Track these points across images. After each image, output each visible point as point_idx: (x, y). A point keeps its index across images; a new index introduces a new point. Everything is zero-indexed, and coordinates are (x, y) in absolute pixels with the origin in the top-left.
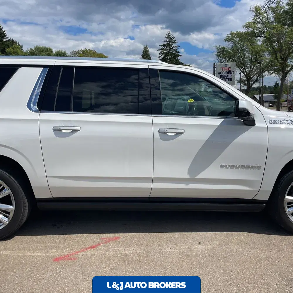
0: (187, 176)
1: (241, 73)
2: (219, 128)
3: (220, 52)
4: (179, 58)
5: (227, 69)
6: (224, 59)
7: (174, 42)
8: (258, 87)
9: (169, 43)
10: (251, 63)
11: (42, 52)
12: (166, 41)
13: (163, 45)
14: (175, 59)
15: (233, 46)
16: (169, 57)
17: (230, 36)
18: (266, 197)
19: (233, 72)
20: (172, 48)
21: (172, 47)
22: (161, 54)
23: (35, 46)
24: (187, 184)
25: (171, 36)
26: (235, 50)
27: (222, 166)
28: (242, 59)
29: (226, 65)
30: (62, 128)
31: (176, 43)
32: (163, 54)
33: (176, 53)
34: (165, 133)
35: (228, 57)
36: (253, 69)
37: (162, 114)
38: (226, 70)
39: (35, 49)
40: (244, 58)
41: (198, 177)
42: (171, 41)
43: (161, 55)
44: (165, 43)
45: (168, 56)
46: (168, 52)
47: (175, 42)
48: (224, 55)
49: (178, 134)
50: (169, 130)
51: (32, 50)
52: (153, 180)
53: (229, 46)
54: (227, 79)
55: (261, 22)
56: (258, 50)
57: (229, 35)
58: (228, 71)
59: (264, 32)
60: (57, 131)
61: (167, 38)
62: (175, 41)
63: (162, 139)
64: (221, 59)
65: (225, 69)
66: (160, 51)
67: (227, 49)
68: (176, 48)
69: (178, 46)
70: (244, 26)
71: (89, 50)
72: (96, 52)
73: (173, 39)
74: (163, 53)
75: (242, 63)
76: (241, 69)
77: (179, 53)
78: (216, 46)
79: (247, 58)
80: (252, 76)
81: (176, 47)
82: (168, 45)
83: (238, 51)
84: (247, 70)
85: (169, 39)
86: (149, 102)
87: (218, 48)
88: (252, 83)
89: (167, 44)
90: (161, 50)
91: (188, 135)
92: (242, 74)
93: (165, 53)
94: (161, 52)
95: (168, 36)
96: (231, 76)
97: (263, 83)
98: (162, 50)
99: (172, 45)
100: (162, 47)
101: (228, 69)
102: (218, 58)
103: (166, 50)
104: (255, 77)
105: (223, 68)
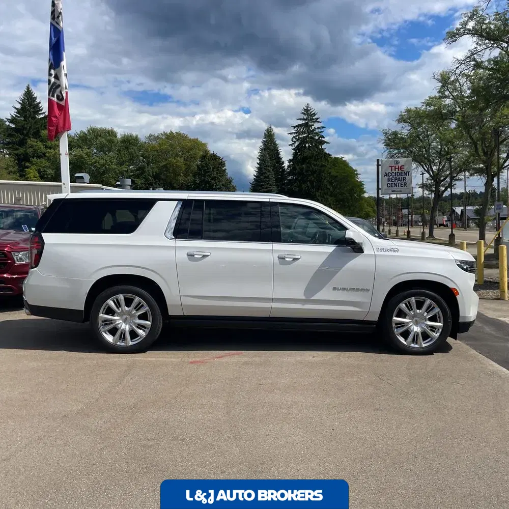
0: (304, 298)
1: (423, 174)
2: (331, 255)
3: (389, 139)
4: (324, 146)
5: (398, 168)
6: (396, 151)
7: (316, 121)
8: (462, 193)
9: (308, 122)
10: (440, 158)
11: (100, 136)
12: (302, 119)
13: (299, 126)
14: (318, 148)
15: (410, 130)
16: (307, 145)
17: (405, 115)
18: (375, 318)
19: (408, 172)
20: (313, 130)
21: (313, 128)
22: (294, 140)
23: (89, 127)
24: (303, 305)
25: (311, 110)
26: (415, 138)
27: (334, 289)
28: (426, 151)
29: (397, 162)
30: (195, 253)
31: (319, 122)
32: (298, 140)
33: (319, 138)
34: (284, 258)
35: (403, 148)
36: (444, 167)
37: (281, 242)
38: (397, 170)
39: (89, 131)
40: (429, 148)
41: (313, 298)
42: (311, 119)
43: (295, 142)
44: (301, 122)
45: (307, 143)
46: (307, 136)
47: (318, 120)
48: (396, 144)
49: (295, 259)
50: (287, 256)
51: (84, 133)
52: (272, 300)
53: (404, 130)
54: (399, 183)
55: (451, 97)
56: (451, 137)
57: (403, 114)
58: (400, 171)
59: (456, 111)
60: (191, 256)
61: (304, 114)
62: (318, 118)
63: (281, 264)
64: (392, 150)
65: (395, 169)
66: (291, 136)
67: (400, 134)
68: (319, 130)
69: (323, 127)
70: (423, 103)
71: (176, 133)
72: (188, 136)
73: (314, 116)
74: (297, 138)
75: (425, 158)
76: (425, 167)
77: (324, 138)
78: (383, 130)
79: (434, 148)
80: (442, 178)
81: (318, 128)
82: (306, 125)
83: (419, 138)
84: (434, 168)
85: (308, 116)
86: (270, 229)
87: (386, 133)
88: (443, 189)
89: (305, 123)
90: (294, 133)
91: (304, 260)
92: (426, 175)
93: (301, 138)
94: (294, 137)
95: (307, 111)
96: (405, 179)
97: (467, 188)
98: (296, 133)
99: (313, 125)
100: (296, 129)
101: (401, 168)
102: (387, 149)
103: (303, 133)
104: (448, 179)
105: (392, 167)
